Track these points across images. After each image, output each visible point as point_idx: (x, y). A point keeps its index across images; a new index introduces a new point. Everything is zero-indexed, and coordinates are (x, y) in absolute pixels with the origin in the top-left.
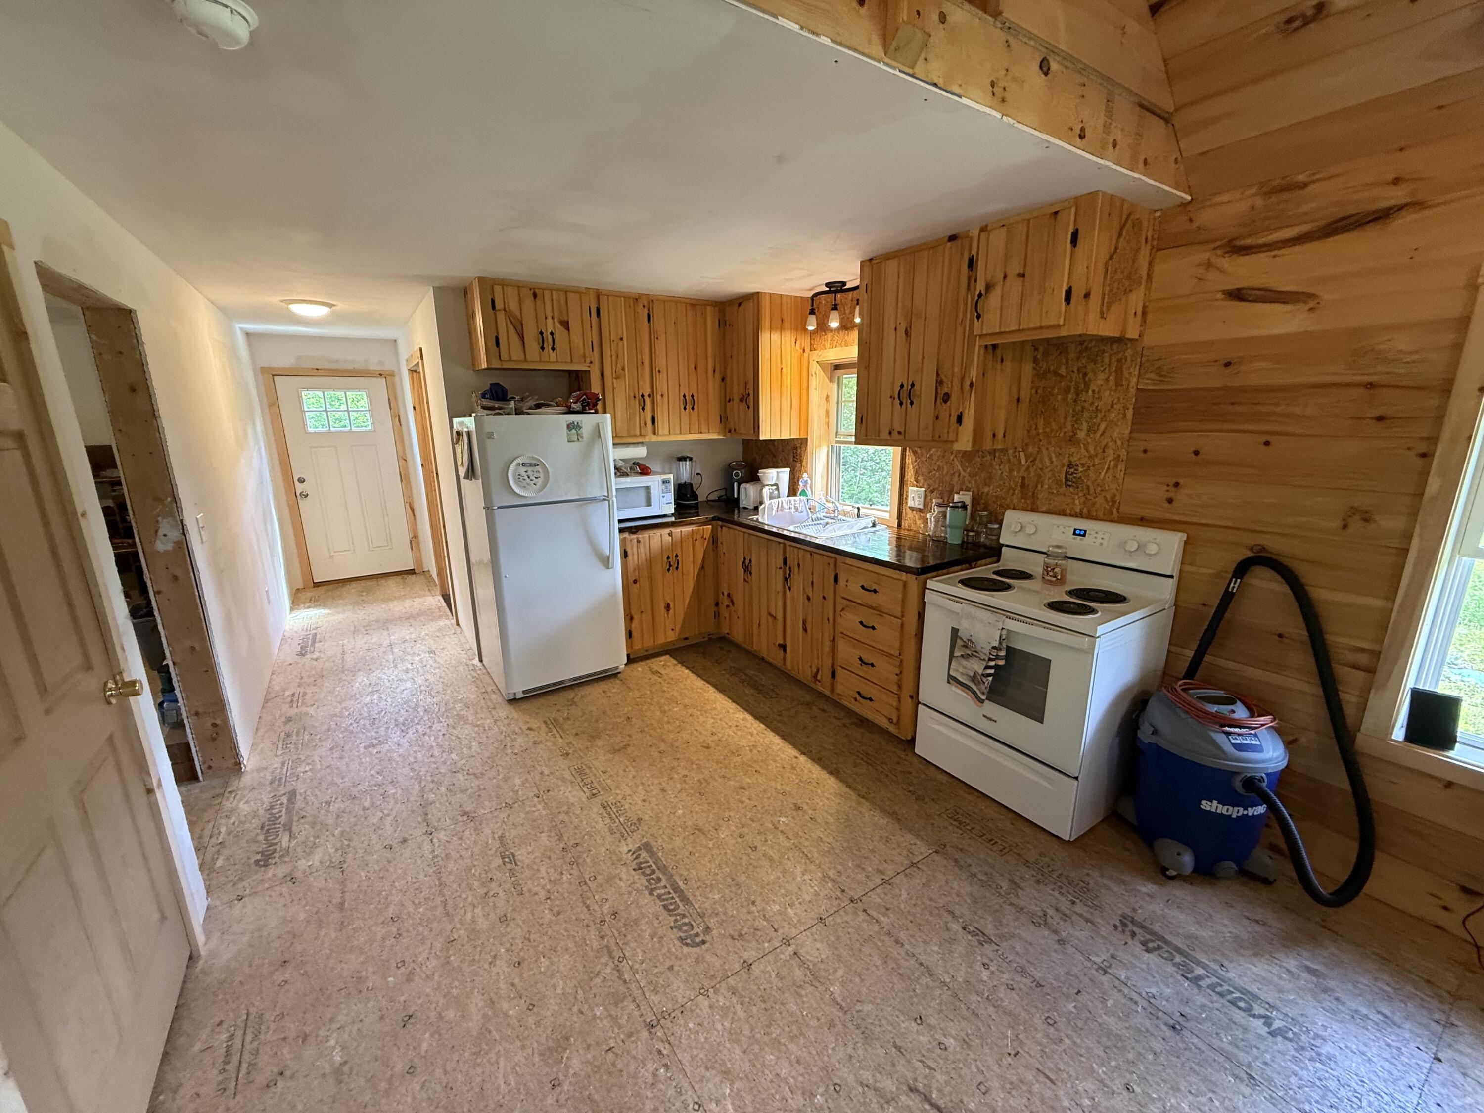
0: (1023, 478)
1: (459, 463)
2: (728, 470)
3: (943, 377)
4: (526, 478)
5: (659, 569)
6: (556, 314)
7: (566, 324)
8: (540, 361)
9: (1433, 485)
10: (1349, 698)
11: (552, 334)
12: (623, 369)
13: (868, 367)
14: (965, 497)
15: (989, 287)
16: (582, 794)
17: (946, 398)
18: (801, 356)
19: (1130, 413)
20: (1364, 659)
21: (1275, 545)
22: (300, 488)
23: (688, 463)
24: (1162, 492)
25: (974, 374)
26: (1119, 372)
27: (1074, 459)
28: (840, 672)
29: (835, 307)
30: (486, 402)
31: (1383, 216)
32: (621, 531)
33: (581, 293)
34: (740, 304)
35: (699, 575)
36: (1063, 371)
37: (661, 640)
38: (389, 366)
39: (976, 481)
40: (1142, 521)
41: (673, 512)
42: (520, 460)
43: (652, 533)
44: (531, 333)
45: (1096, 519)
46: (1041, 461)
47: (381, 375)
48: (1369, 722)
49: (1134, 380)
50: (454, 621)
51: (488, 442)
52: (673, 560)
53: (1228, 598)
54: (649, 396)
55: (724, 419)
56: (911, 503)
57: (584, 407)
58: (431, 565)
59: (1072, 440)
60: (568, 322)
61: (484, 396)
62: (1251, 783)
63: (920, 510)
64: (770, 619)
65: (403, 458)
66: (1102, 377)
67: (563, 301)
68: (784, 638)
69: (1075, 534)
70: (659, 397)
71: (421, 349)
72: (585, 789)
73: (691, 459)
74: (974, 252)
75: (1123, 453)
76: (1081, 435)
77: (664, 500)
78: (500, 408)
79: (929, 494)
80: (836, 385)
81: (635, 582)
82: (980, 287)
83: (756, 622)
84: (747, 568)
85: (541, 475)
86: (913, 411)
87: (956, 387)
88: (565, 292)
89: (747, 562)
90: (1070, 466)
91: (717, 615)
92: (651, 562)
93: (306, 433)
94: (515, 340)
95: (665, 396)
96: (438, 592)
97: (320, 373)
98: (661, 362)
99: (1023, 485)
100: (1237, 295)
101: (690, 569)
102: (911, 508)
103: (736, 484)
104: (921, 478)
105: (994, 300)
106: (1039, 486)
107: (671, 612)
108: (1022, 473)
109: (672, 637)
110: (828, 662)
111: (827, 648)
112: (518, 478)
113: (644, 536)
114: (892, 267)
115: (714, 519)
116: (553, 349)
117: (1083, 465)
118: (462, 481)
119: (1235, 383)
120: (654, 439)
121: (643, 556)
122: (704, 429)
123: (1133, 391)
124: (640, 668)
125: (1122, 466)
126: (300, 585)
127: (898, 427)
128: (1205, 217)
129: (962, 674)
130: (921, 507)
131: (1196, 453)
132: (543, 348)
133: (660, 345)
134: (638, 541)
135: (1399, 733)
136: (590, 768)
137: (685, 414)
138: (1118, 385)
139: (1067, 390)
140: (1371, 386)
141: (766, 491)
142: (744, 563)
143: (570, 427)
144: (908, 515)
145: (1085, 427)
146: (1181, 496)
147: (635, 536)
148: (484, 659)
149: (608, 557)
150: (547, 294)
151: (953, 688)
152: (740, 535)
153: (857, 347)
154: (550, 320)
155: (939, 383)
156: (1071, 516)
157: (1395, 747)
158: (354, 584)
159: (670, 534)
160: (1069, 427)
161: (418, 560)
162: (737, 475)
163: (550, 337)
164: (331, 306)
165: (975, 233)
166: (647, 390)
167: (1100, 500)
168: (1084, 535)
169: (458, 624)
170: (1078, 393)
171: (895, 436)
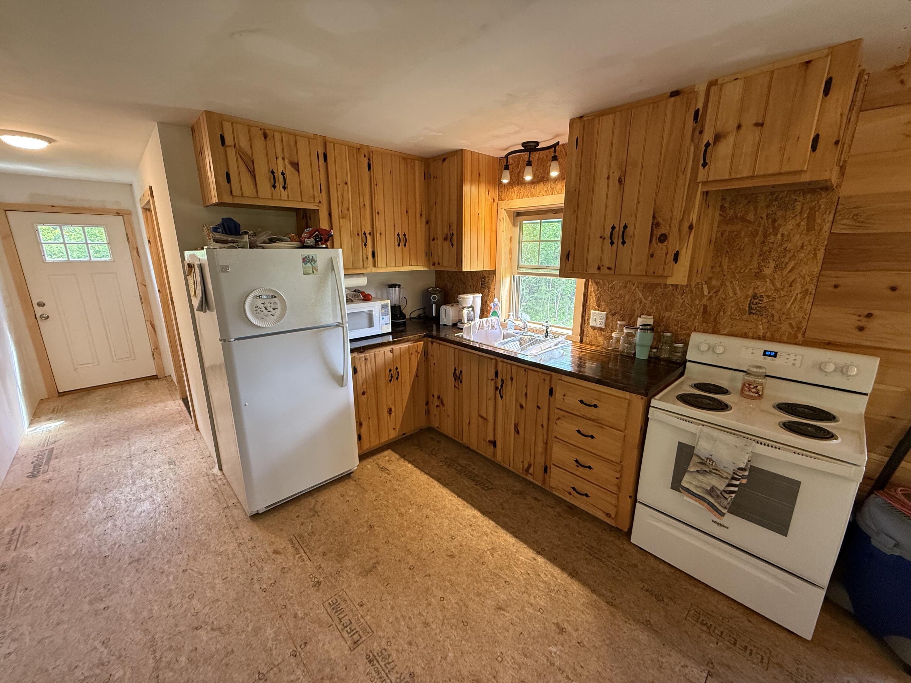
0: (705, 307)
1: (192, 294)
2: (426, 294)
3: (660, 220)
4: (263, 309)
5: (383, 381)
6: (287, 156)
7: (296, 166)
8: (272, 199)
11: (283, 174)
12: (348, 209)
13: (576, 211)
14: (650, 320)
15: (718, 138)
16: (343, 643)
17: (663, 238)
18: (492, 205)
19: (821, 255)
22: (39, 311)
23: (397, 289)
24: (853, 321)
25: (694, 217)
26: (811, 219)
27: (759, 292)
28: (554, 471)
29: (529, 163)
30: (217, 236)
32: (352, 351)
33: (311, 138)
34: (444, 160)
35: (414, 382)
36: (751, 217)
37: (385, 439)
38: (125, 205)
39: (657, 308)
40: (829, 345)
41: (390, 330)
42: (256, 293)
43: (376, 350)
44: (262, 170)
45: (780, 341)
46: (725, 292)
47: (118, 214)
49: (827, 227)
50: (193, 426)
51: (223, 275)
52: (394, 372)
54: (370, 234)
55: (429, 254)
56: (592, 323)
57: (317, 242)
58: (171, 370)
59: (758, 275)
60: (298, 164)
61: (215, 230)
63: (601, 329)
64: (481, 420)
65: (143, 284)
66: (791, 224)
67: (292, 144)
68: (494, 436)
69: (765, 354)
70: (378, 235)
71: (151, 188)
72: (346, 635)
73: (399, 286)
74: (700, 106)
75: (811, 287)
76: (767, 271)
77: (383, 322)
78: (234, 242)
79: (610, 316)
80: (518, 229)
81: (364, 393)
82: (708, 136)
83: (466, 420)
84: (458, 378)
85: (279, 306)
86: (625, 251)
87: (675, 229)
88: (295, 136)
89: (458, 372)
90: (755, 296)
91: (428, 412)
92: (376, 375)
93: (44, 262)
94: (246, 177)
95: (383, 235)
96: (179, 397)
97: (54, 209)
98: (379, 205)
99: (705, 312)
101: (407, 378)
102: (591, 327)
103: (434, 305)
104: (602, 303)
105: (725, 148)
106: (722, 313)
107: (393, 414)
108: (704, 301)
109: (393, 435)
110: (540, 460)
111: (540, 447)
112: (256, 310)
113: (370, 354)
114: (607, 122)
115: (425, 336)
116: (284, 188)
117: (768, 297)
118: (196, 313)
120: (374, 270)
121: (370, 370)
122: (413, 262)
123: (825, 235)
124: (369, 463)
125: (809, 299)
126: (44, 395)
127: (607, 263)
129: (696, 486)
130: (603, 326)
131: (893, 289)
132: (274, 187)
133: (379, 191)
134: (366, 359)
136: (345, 600)
137: (399, 249)
138: (810, 228)
139: (755, 234)
141: (465, 312)
142: (455, 373)
143: (306, 260)
144: (590, 334)
145: (772, 264)
146: (873, 325)
147: (363, 355)
148: (224, 467)
149: (343, 376)
150: (277, 136)
151: (685, 498)
152: (450, 351)
153: (564, 194)
154: (280, 161)
155: (656, 225)
156: (753, 338)
158: (99, 392)
159: (392, 351)
160: (755, 264)
161: (160, 367)
162: (434, 298)
163: (281, 177)
164: (50, 140)
165: (702, 88)
166: (368, 229)
167: (786, 326)
168: (775, 356)
169: (197, 429)
170: (766, 236)
171: (604, 270)
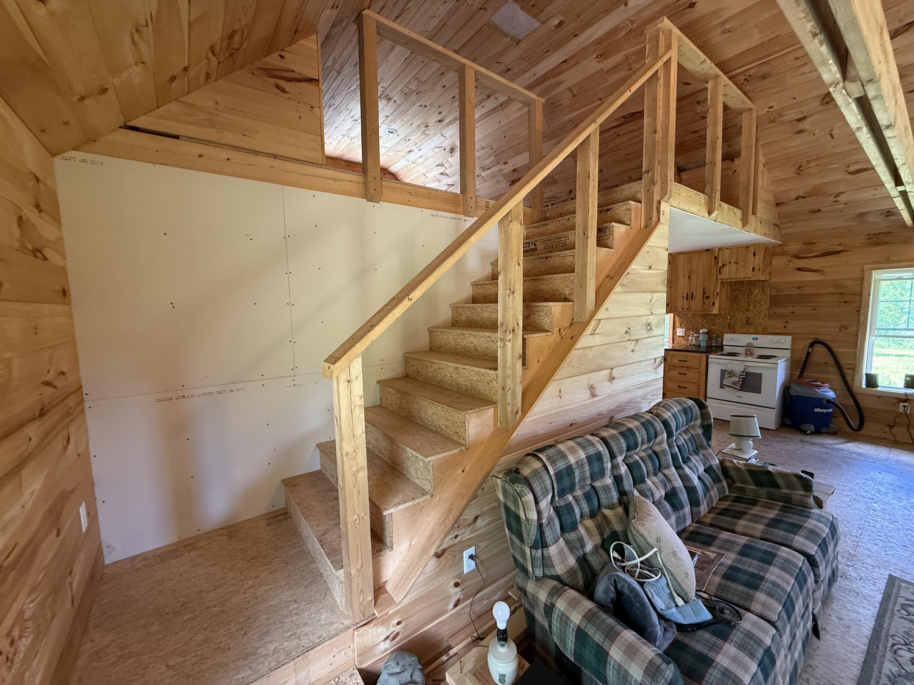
0: (729, 323)
3: (706, 291)
9: (862, 318)
10: (849, 379)
14: (706, 330)
15: (723, 266)
17: (708, 298)
19: (768, 301)
20: (852, 366)
21: (821, 337)
24: (783, 325)
26: (763, 290)
27: (749, 316)
31: (838, 252)
36: (742, 289)
39: (708, 325)
40: (776, 334)
45: (759, 334)
46: (736, 317)
48: (856, 383)
49: (768, 292)
53: (808, 354)
56: (678, 334)
59: (748, 310)
62: (828, 401)
63: (683, 337)
66: (757, 291)
69: (753, 339)
74: (716, 255)
75: (767, 314)
76: (751, 308)
79: (687, 330)
82: (720, 265)
86: (692, 302)
87: (712, 294)
90: (748, 318)
99: (729, 325)
100: (800, 269)
102: (678, 336)
104: (683, 325)
105: (726, 269)
106: (736, 325)
108: (728, 321)
117: (752, 318)
119: (802, 293)
123: (768, 295)
125: (767, 318)
127: (686, 307)
128: (787, 248)
129: (728, 383)
130: (684, 335)
131: (792, 313)
135: (864, 386)
138: (763, 293)
139: (744, 295)
140: (841, 294)
144: (677, 339)
145: (752, 306)
146: (789, 325)
151: (725, 389)
155: (704, 293)
156: (749, 334)
157: (864, 389)
160: (746, 306)
165: (717, 250)
167: (760, 328)
168: (757, 339)
170: (748, 296)
171: (685, 310)
